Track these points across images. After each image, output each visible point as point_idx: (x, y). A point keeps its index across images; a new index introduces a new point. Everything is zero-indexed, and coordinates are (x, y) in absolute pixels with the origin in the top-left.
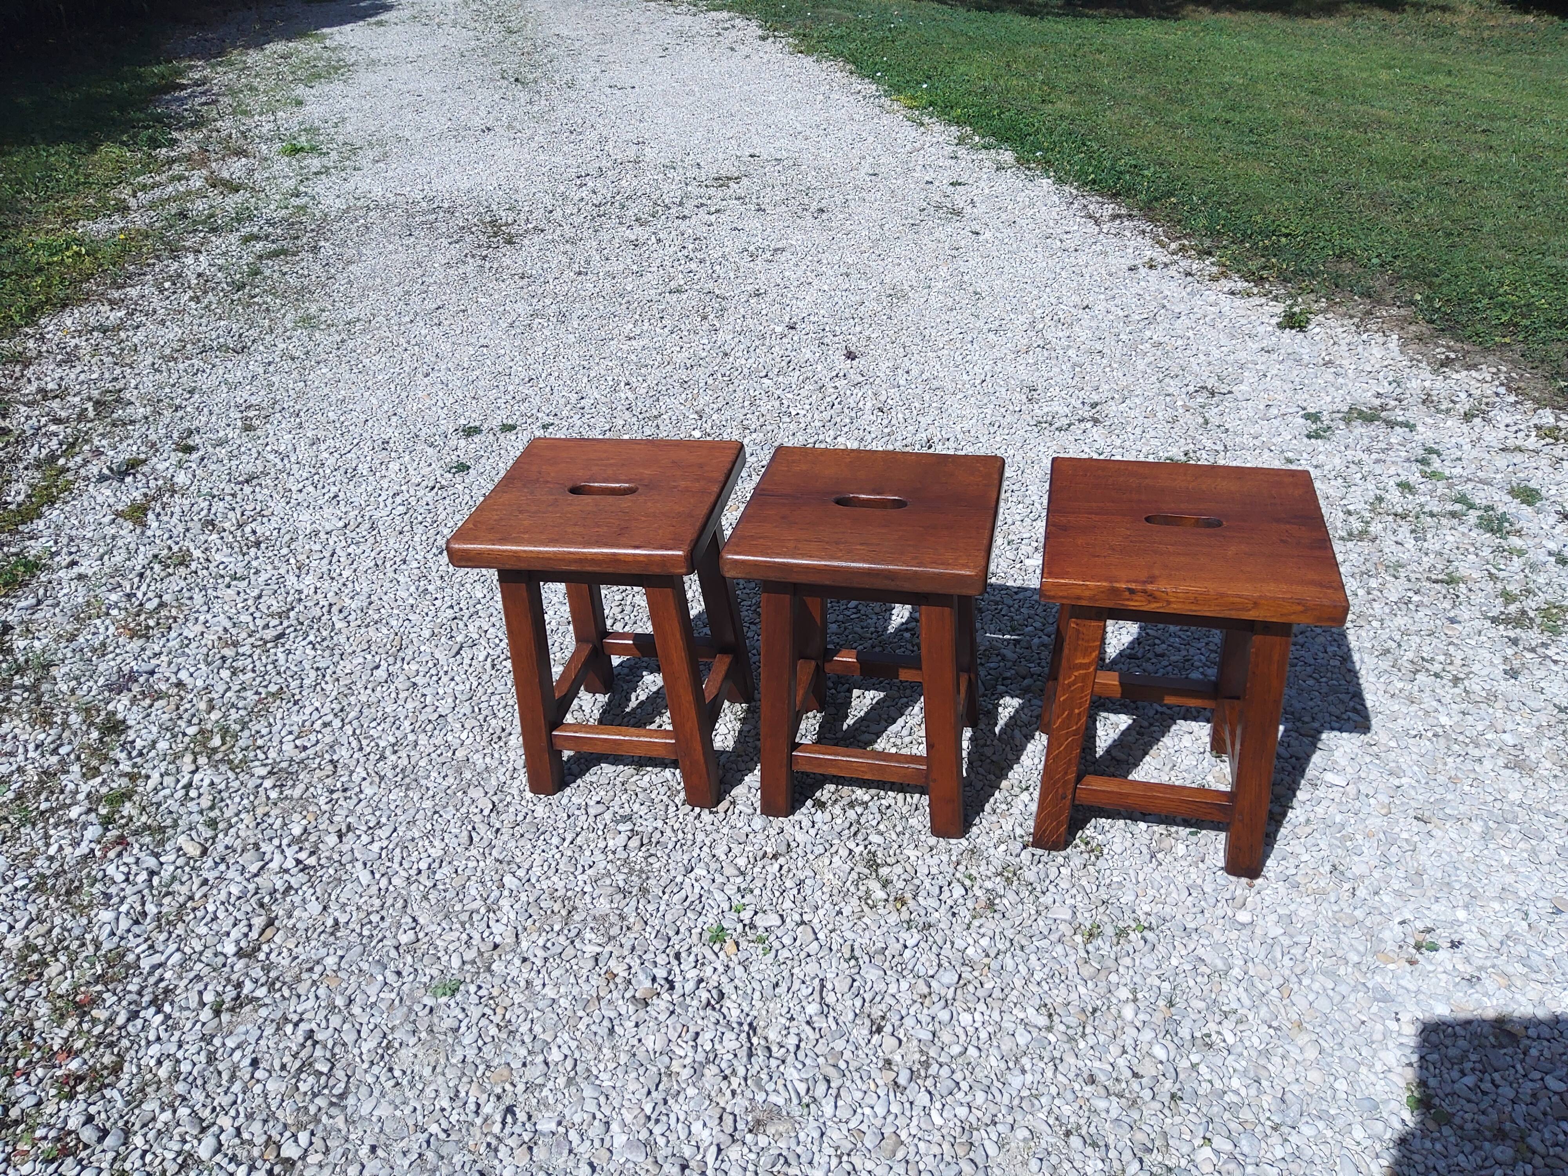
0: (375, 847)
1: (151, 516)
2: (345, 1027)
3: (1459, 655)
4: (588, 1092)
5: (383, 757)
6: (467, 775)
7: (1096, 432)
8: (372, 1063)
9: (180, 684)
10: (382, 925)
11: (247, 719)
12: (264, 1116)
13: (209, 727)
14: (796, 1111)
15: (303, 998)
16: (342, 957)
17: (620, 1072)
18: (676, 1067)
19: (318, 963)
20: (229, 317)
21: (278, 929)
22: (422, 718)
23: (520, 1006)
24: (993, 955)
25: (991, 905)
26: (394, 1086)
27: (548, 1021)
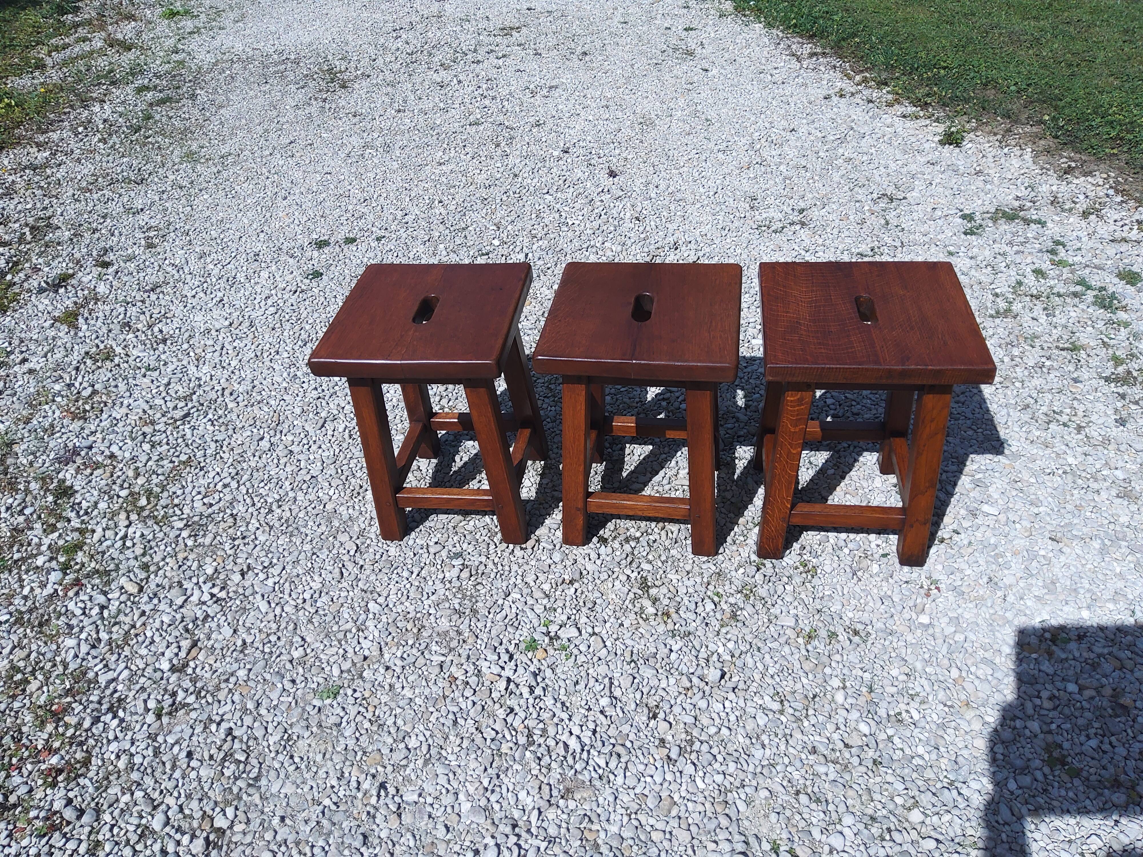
0: (270, 582)
1: (81, 320)
2: (256, 725)
3: (1082, 408)
4: (440, 770)
5: (271, 511)
6: (336, 523)
7: (804, 234)
8: (277, 752)
9: (112, 456)
10: (279, 644)
11: (165, 483)
12: (199, 796)
13: (137, 490)
15: (223, 703)
16: (250, 670)
17: (463, 754)
19: (232, 675)
20: (130, 155)
21: (201, 649)
22: (298, 478)
23: (386, 704)
24: (737, 655)
25: (734, 616)
26: (295, 770)
27: (407, 716)
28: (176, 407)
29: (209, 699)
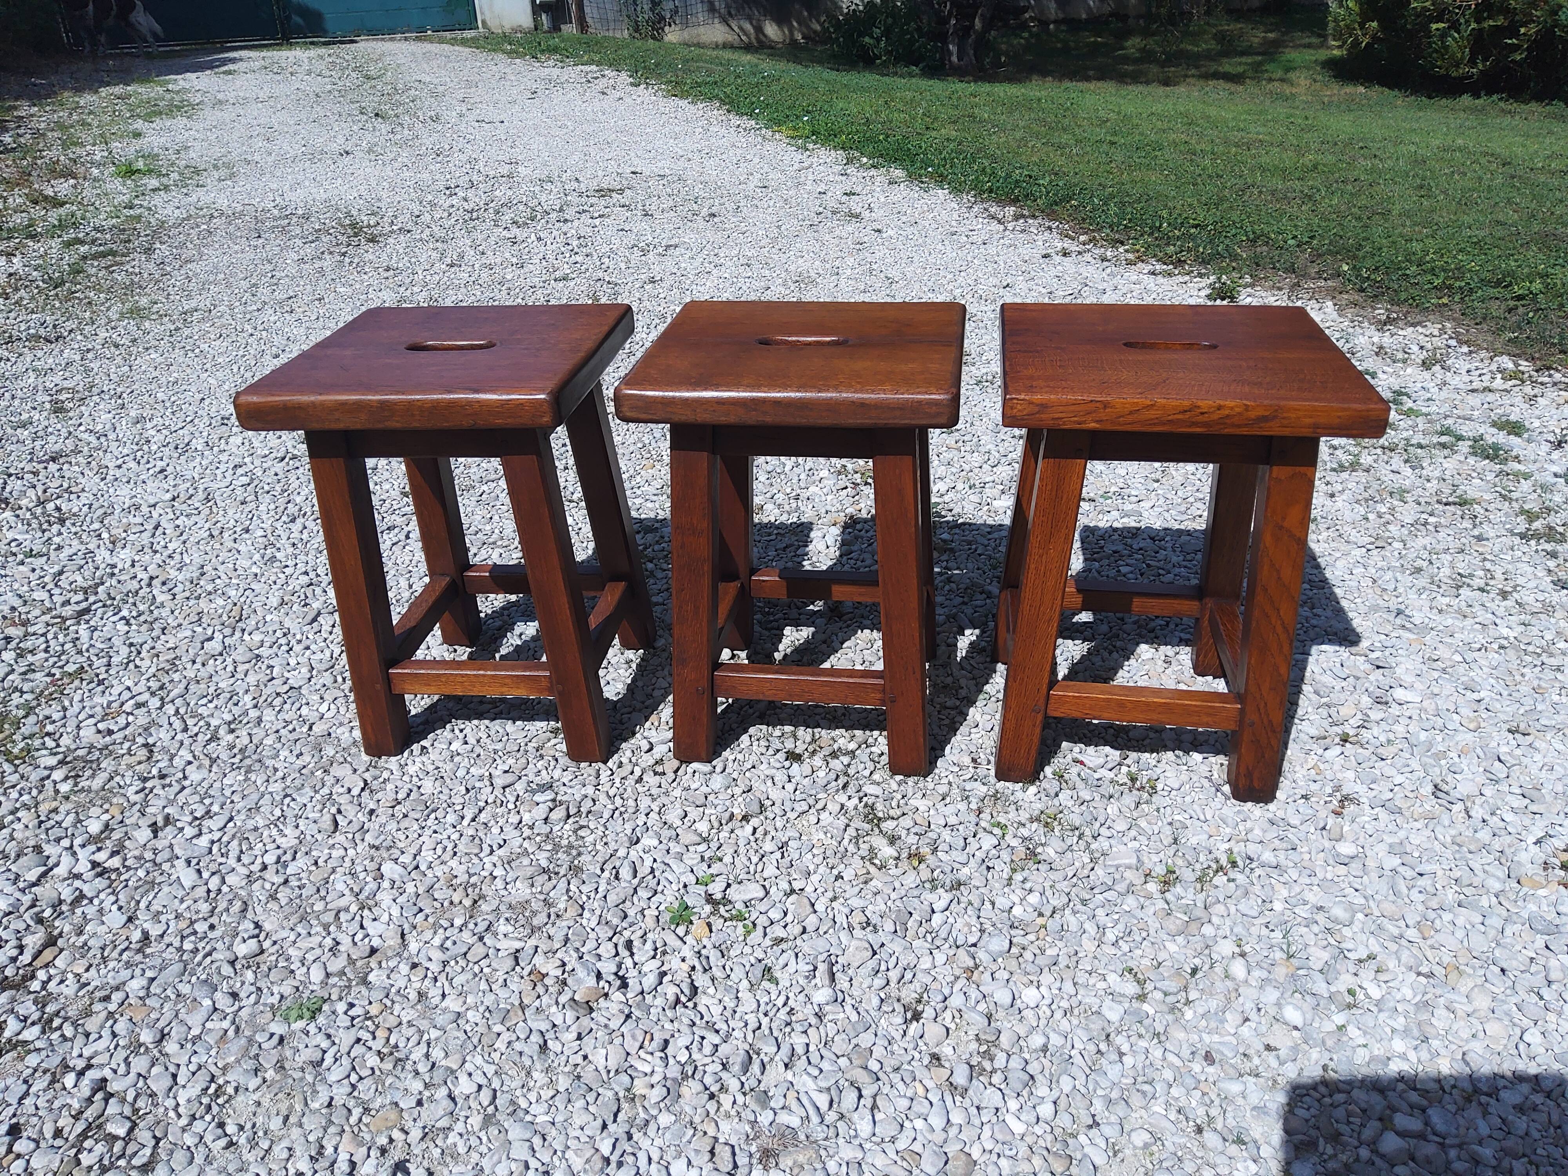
0: (204, 841)
2: (154, 1071)
4: (516, 1132)
5: (215, 737)
6: (329, 751)
8: (193, 1117)
10: (211, 935)
11: (34, 703)
14: (818, 1130)
15: (92, 1037)
16: (153, 979)
17: (559, 1101)
18: (640, 1087)
19: (117, 989)
21: (61, 950)
22: (267, 691)
23: (410, 1024)
24: (1048, 913)
25: (1032, 855)
26: (226, 1148)
27: (452, 1042)
28: (68, 602)
29: (68, 1031)
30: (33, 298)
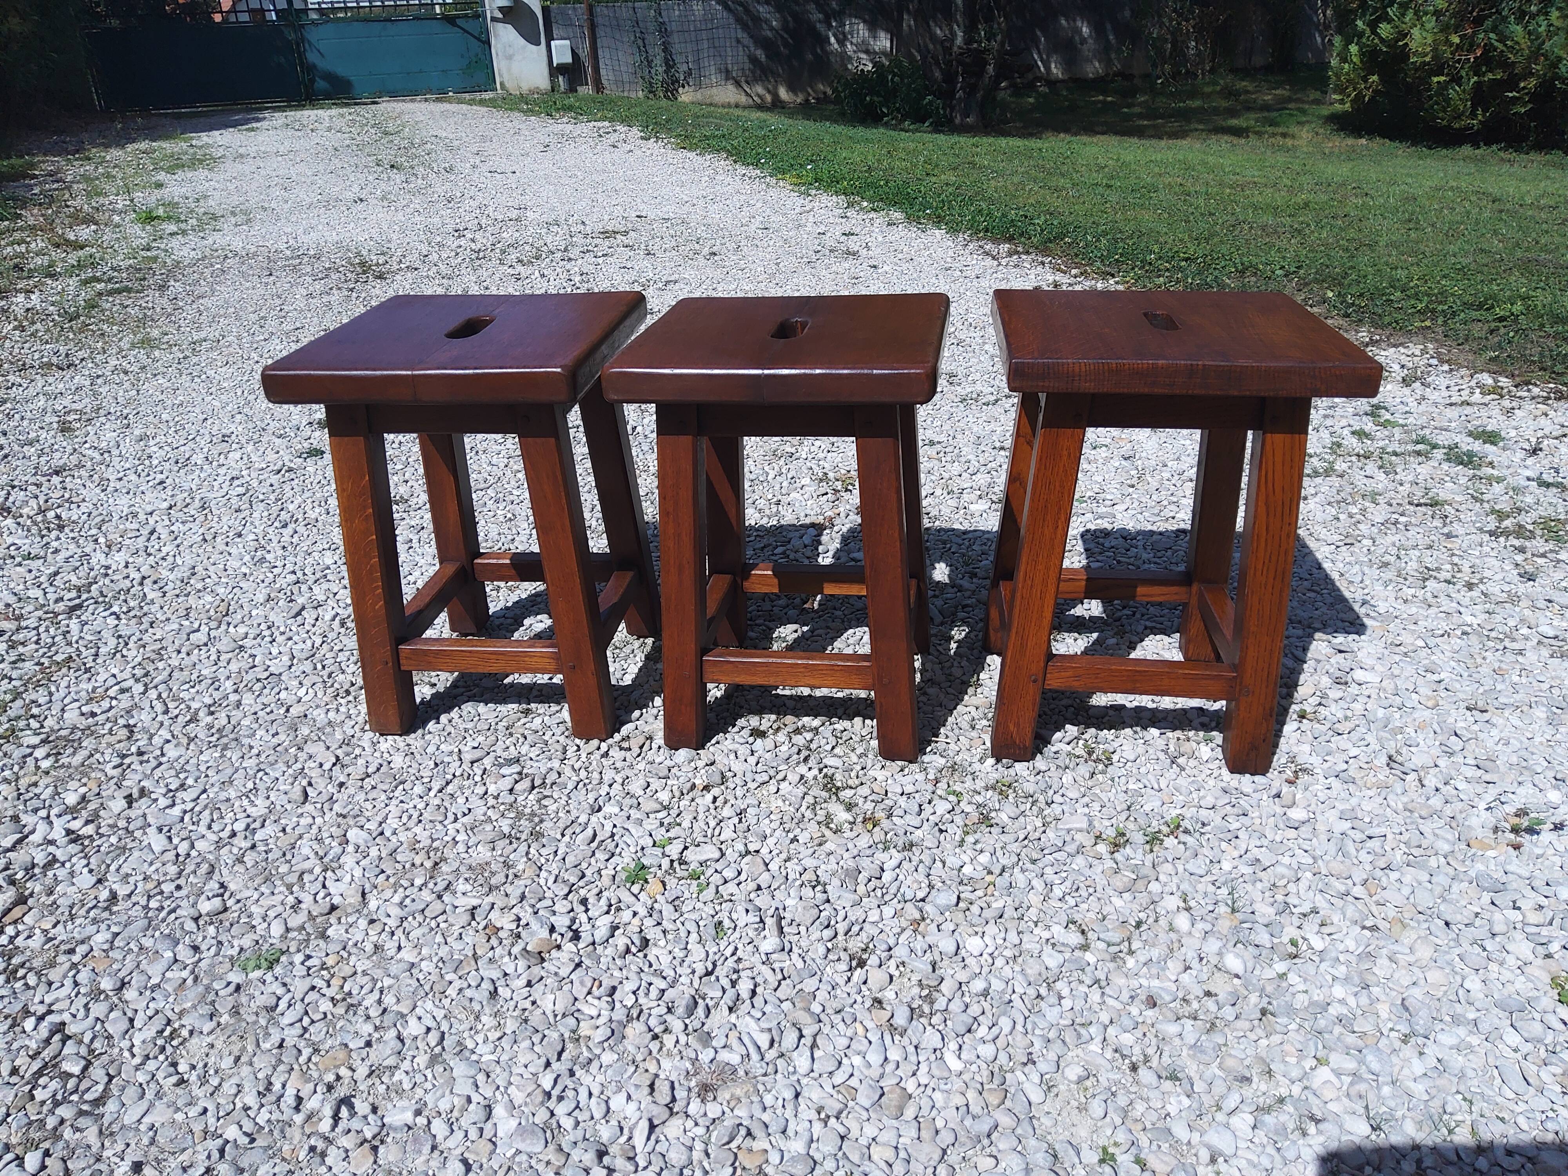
0: (176, 811)
2: (112, 1015)
4: (460, 1069)
5: (195, 720)
6: (305, 731)
8: (147, 1057)
10: (177, 894)
11: (22, 689)
14: (756, 1066)
15: (54, 987)
16: (118, 934)
17: (505, 1043)
18: (585, 1029)
19: (83, 942)
20: (57, 342)
21: (30, 909)
23: (365, 973)
24: (997, 871)
25: (986, 820)
26: (177, 1085)
27: (404, 989)
28: (60, 599)
29: (32, 980)
30: (48, 330)
